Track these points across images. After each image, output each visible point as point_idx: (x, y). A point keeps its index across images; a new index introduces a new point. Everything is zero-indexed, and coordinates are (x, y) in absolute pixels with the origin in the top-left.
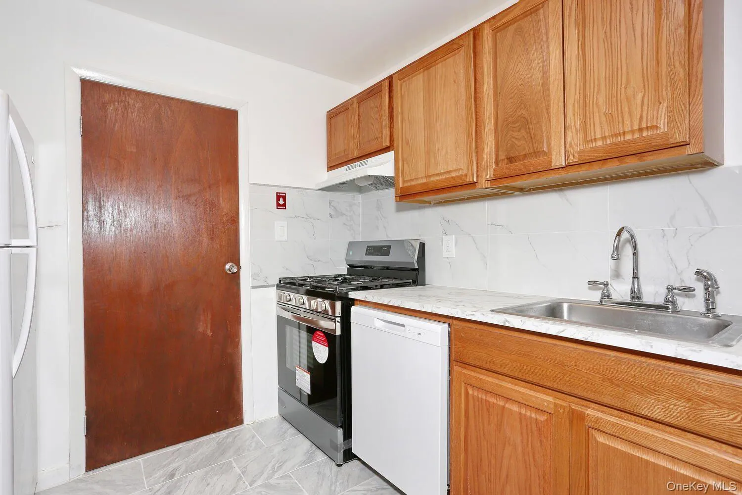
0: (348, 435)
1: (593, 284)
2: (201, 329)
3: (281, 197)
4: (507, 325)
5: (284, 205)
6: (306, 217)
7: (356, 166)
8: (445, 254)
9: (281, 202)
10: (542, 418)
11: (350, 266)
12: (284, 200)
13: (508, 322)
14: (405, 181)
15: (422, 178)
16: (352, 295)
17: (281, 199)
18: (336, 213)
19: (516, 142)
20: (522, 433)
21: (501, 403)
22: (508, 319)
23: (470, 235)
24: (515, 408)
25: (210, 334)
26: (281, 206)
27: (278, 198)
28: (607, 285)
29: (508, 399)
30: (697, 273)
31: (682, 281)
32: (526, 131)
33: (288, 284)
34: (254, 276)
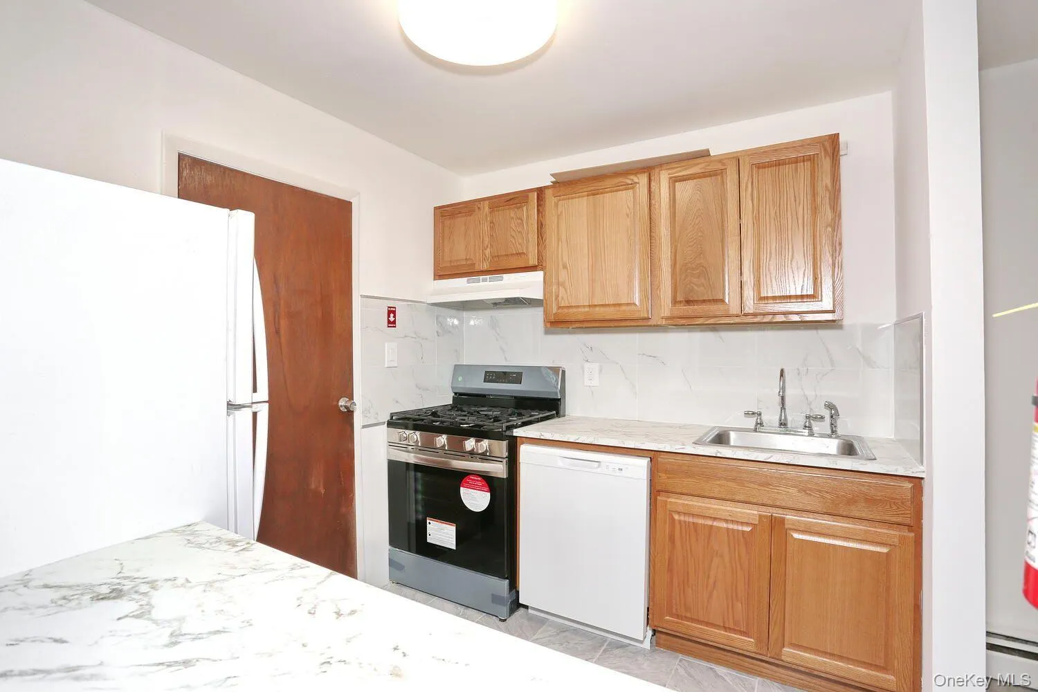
0: (514, 586)
1: (747, 414)
2: (313, 486)
3: (391, 311)
4: (719, 455)
5: (394, 322)
6: (415, 336)
7: (484, 280)
8: (587, 383)
9: (392, 319)
10: (748, 529)
11: (456, 394)
12: (395, 317)
13: (720, 453)
14: (560, 307)
15: (584, 306)
16: (517, 432)
17: (392, 315)
18: (444, 331)
19: (696, 288)
20: (729, 546)
21: (710, 523)
22: (719, 450)
23: (617, 363)
24: (724, 525)
25: (323, 491)
26: (392, 324)
27: (389, 312)
28: (760, 414)
29: (715, 519)
30: (825, 405)
31: (811, 409)
32: (705, 279)
33: (400, 421)
34: (366, 412)
